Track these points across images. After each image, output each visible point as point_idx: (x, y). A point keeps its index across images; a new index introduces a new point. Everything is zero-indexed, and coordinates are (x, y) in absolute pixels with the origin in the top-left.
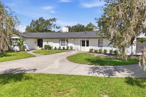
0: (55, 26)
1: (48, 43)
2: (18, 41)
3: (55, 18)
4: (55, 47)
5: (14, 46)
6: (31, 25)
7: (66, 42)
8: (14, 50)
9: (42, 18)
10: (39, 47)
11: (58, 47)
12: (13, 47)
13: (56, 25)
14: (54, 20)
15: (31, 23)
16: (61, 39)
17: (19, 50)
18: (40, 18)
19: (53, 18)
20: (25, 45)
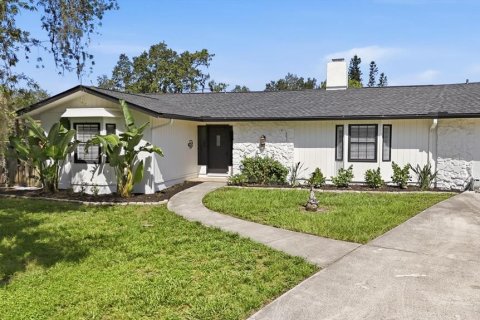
0: (207, 82)
1: (262, 145)
2: (103, 132)
3: (205, 52)
4: (318, 170)
5: (79, 162)
6: (115, 73)
7: (380, 139)
8: (77, 189)
9: (162, 46)
10: (204, 168)
11: (330, 173)
12: (72, 174)
13: (208, 77)
14: (204, 56)
15: (117, 69)
16: (346, 124)
17: (108, 191)
18: (153, 48)
19: (200, 51)
20: (148, 160)
